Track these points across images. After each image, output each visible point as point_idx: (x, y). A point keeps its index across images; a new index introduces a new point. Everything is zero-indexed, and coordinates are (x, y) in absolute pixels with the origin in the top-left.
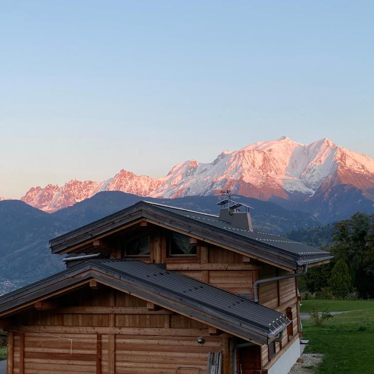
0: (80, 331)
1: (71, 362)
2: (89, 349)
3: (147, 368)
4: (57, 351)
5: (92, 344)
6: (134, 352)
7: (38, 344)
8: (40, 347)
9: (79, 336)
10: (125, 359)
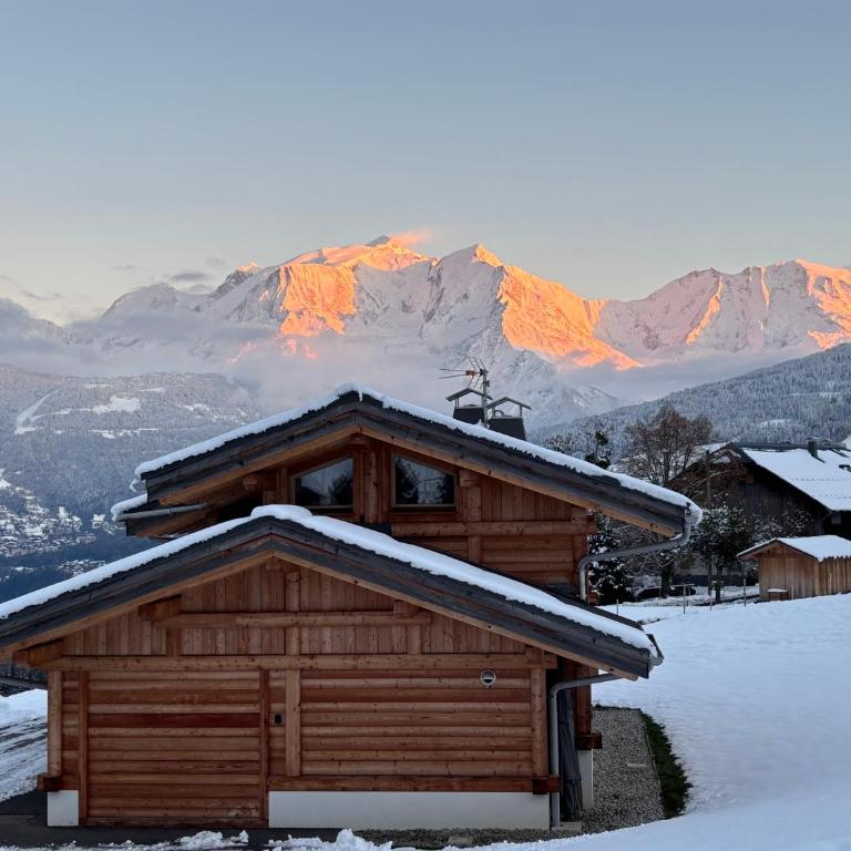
0: (221, 666)
1: (201, 731)
2: (242, 703)
3: (372, 736)
4: (166, 709)
5: (249, 692)
6: (341, 705)
7: (123, 696)
8: (125, 701)
9: (219, 676)
10: (323, 720)
